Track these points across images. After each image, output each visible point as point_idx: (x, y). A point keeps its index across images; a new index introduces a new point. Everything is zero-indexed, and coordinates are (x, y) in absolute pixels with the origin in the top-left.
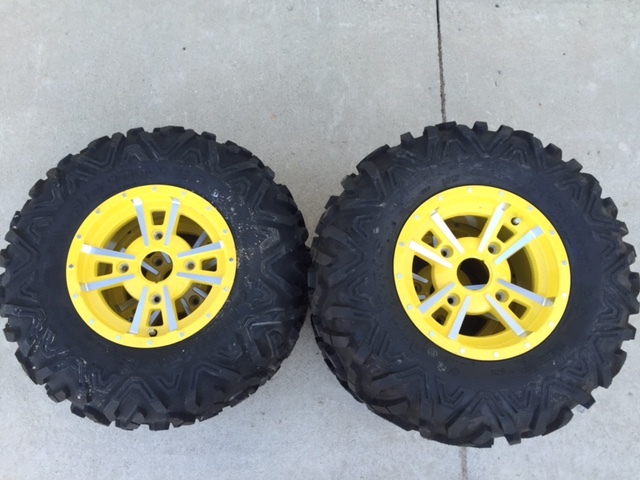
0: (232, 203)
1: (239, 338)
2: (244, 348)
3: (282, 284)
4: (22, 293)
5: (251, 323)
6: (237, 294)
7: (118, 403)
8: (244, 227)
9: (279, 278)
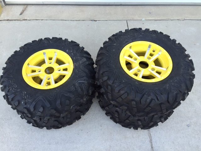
0: (72, 52)
1: (74, 85)
2: (76, 88)
3: (87, 71)
4: (8, 75)
5: (78, 81)
6: (74, 74)
7: (35, 104)
8: (76, 58)
9: (86, 69)
